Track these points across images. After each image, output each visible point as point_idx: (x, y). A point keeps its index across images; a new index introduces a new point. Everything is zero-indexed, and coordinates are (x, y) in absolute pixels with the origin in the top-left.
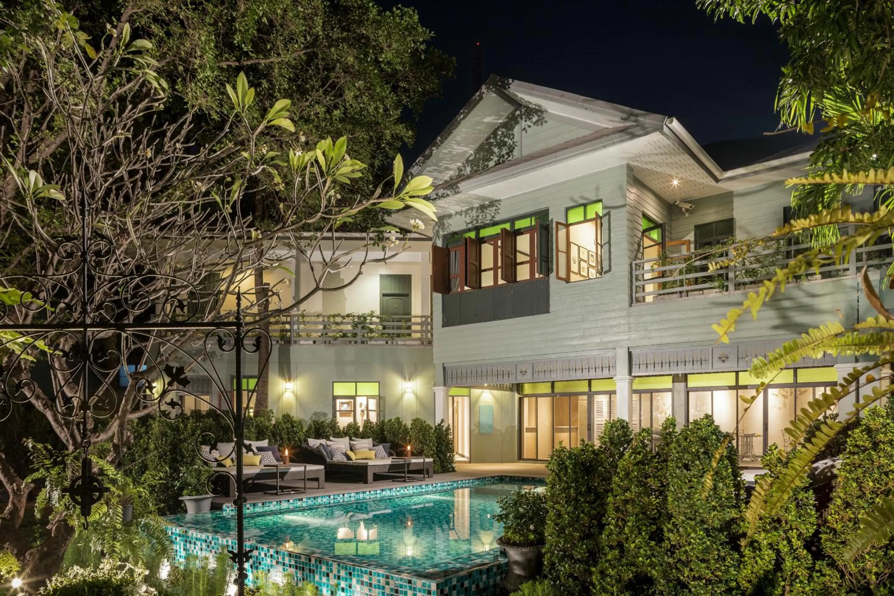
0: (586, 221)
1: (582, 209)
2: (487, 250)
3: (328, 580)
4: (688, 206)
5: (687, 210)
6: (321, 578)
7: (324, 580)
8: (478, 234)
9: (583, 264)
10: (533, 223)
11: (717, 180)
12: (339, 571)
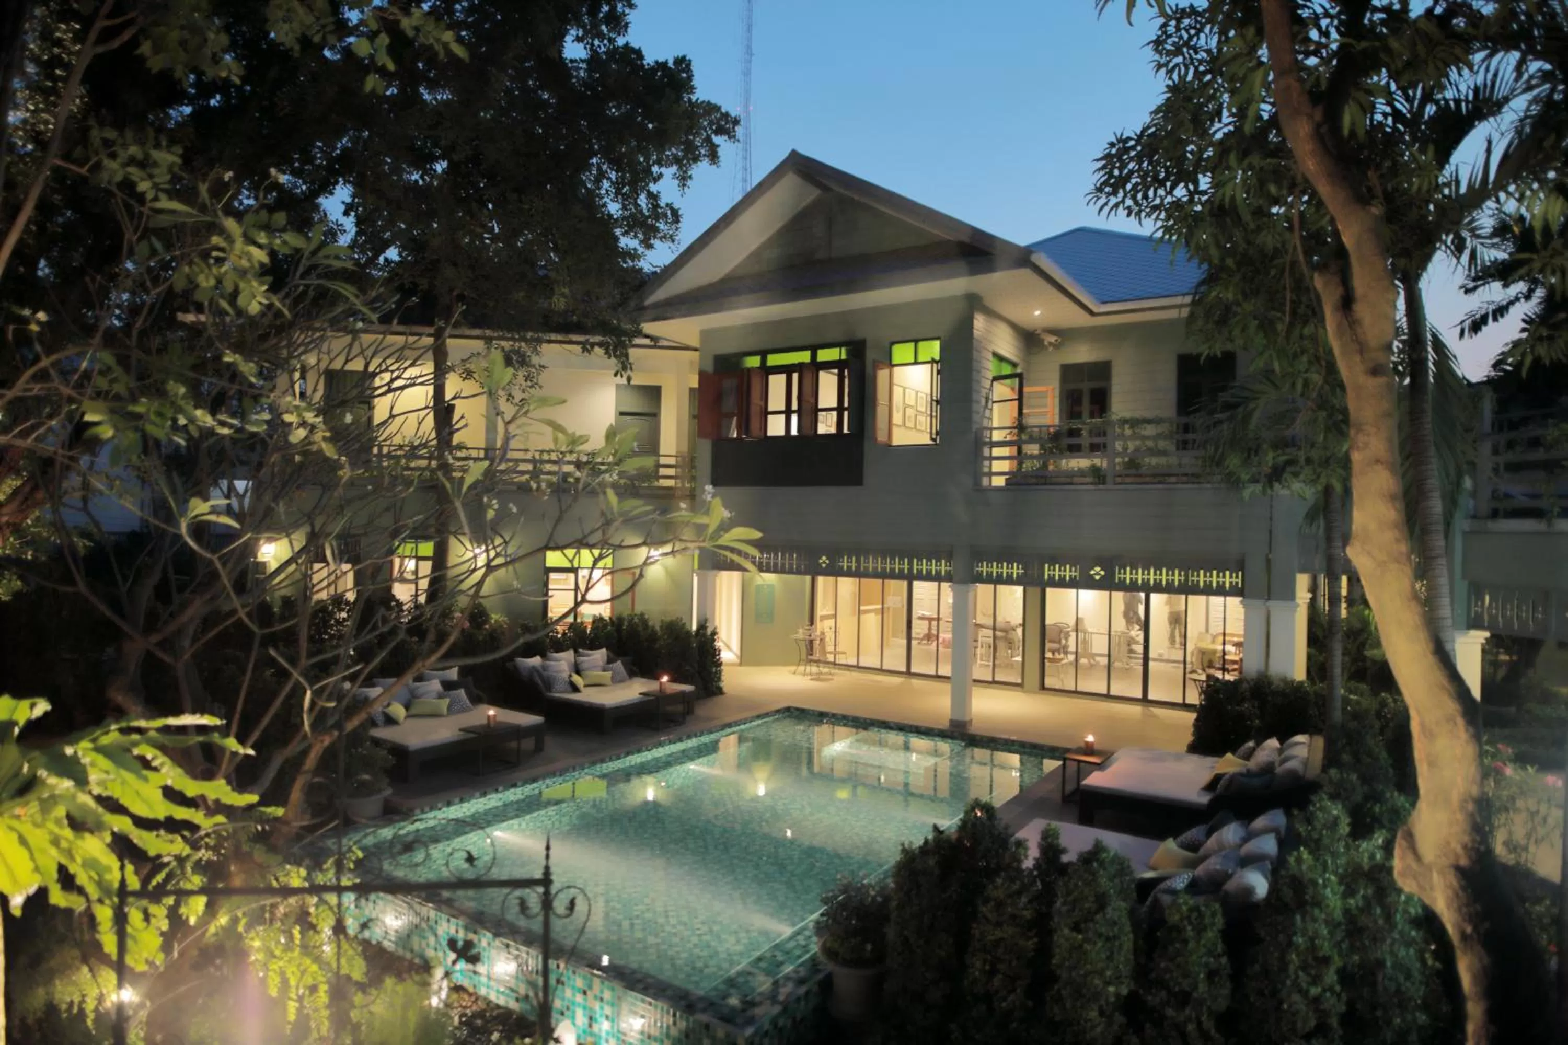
0: (916, 363)
1: (912, 345)
2: (777, 383)
3: (585, 1000)
4: (1052, 339)
5: (1050, 344)
6: (574, 995)
7: (579, 998)
8: (764, 361)
9: (910, 412)
10: (844, 357)
11: (1092, 313)
12: (602, 992)
